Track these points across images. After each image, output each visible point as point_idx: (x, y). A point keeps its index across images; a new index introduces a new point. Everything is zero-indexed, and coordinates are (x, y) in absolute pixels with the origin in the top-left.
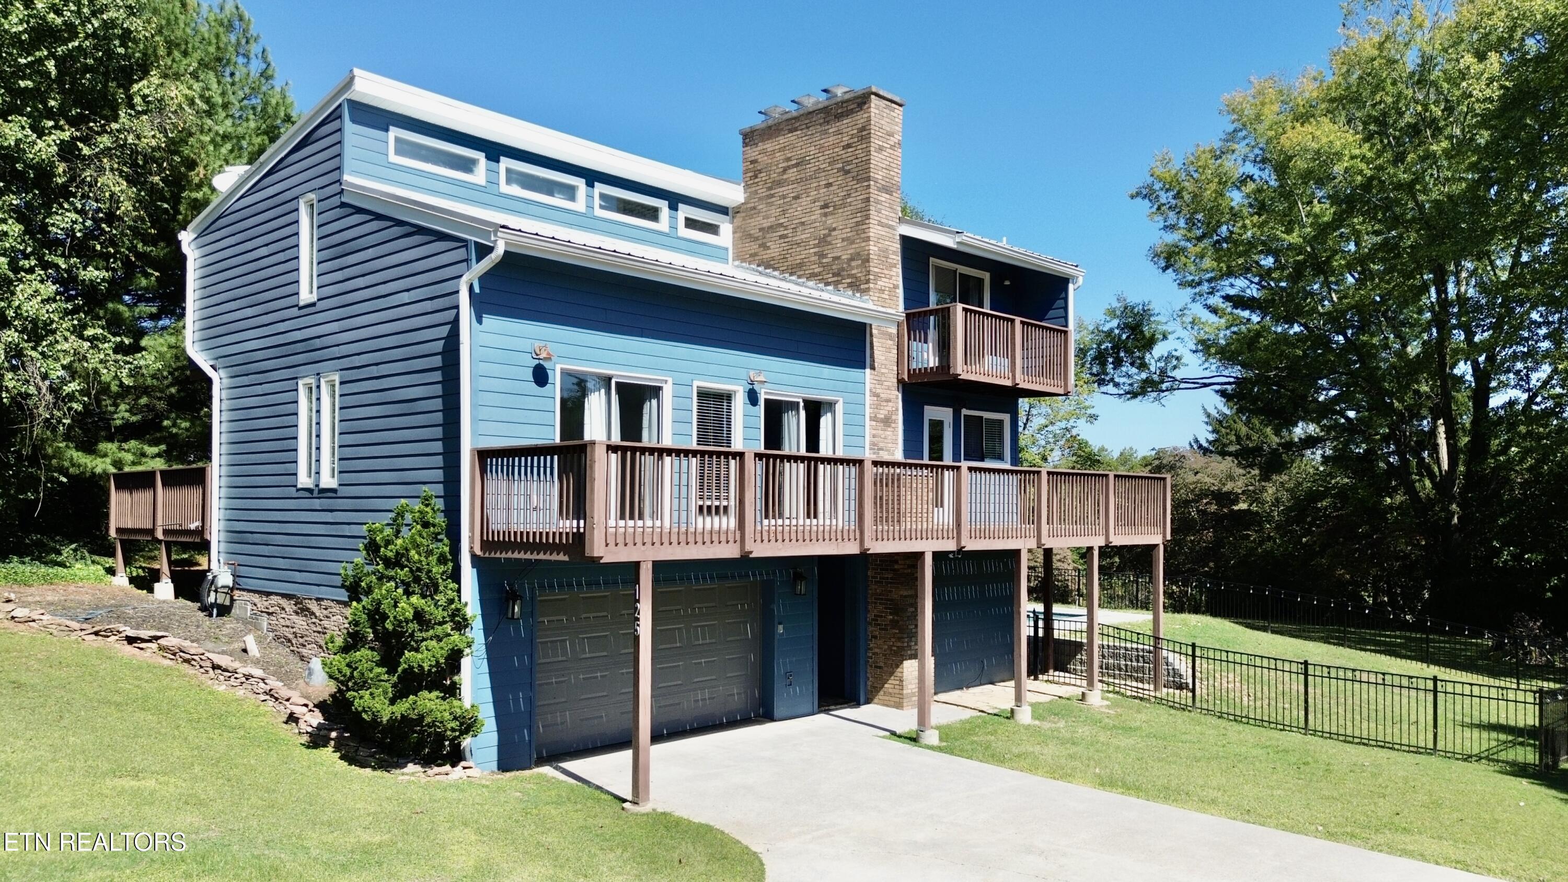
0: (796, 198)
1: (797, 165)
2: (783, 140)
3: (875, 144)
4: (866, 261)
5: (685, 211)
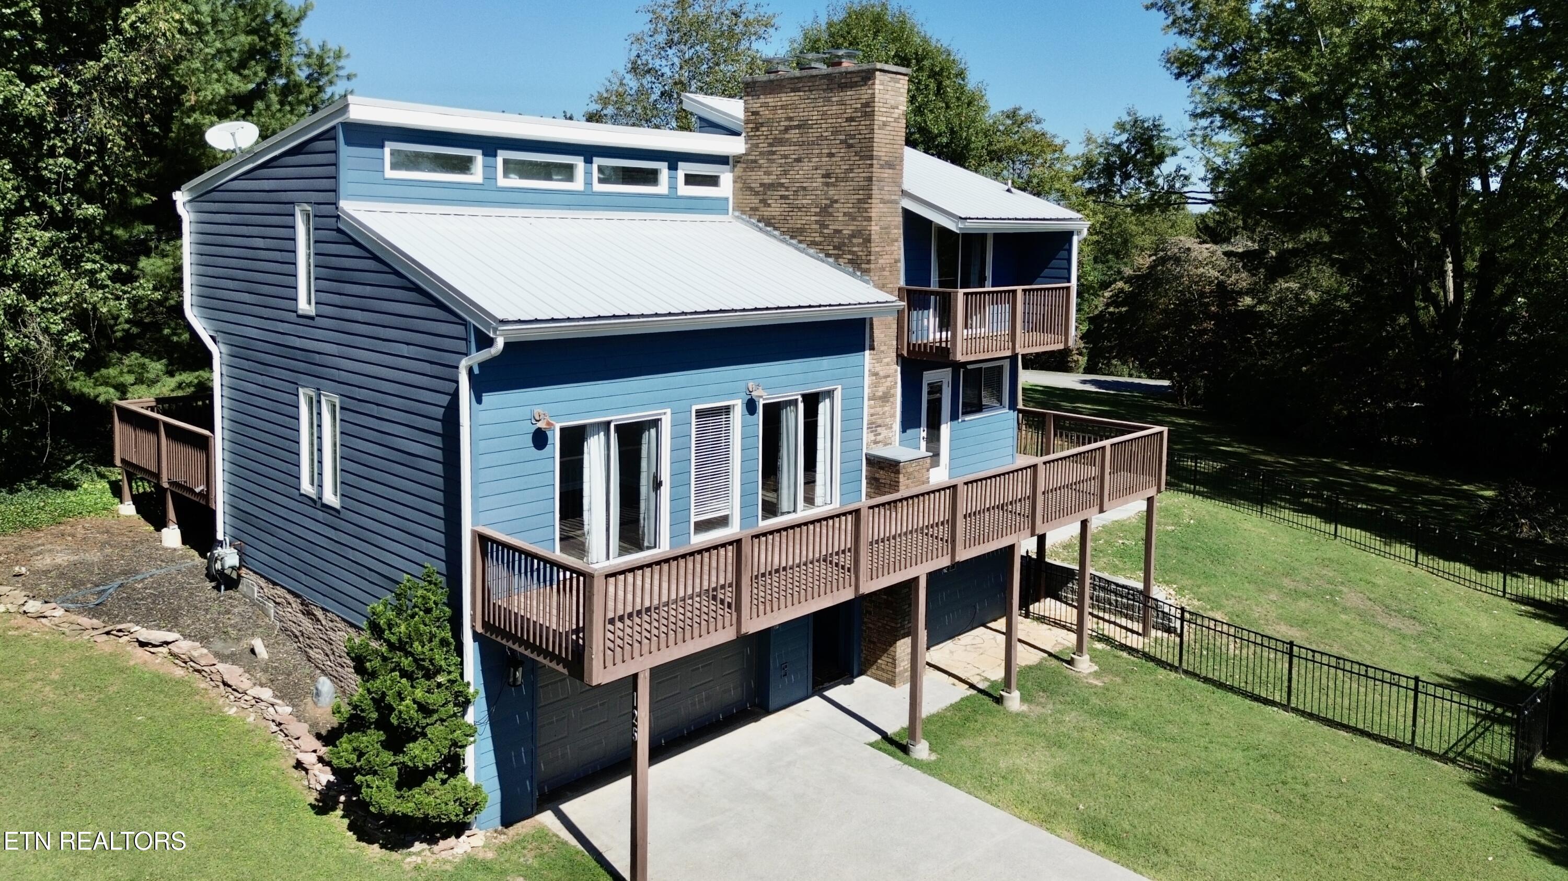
0: (798, 160)
1: (798, 127)
2: (785, 98)
3: (879, 119)
4: (868, 240)
5: (684, 168)
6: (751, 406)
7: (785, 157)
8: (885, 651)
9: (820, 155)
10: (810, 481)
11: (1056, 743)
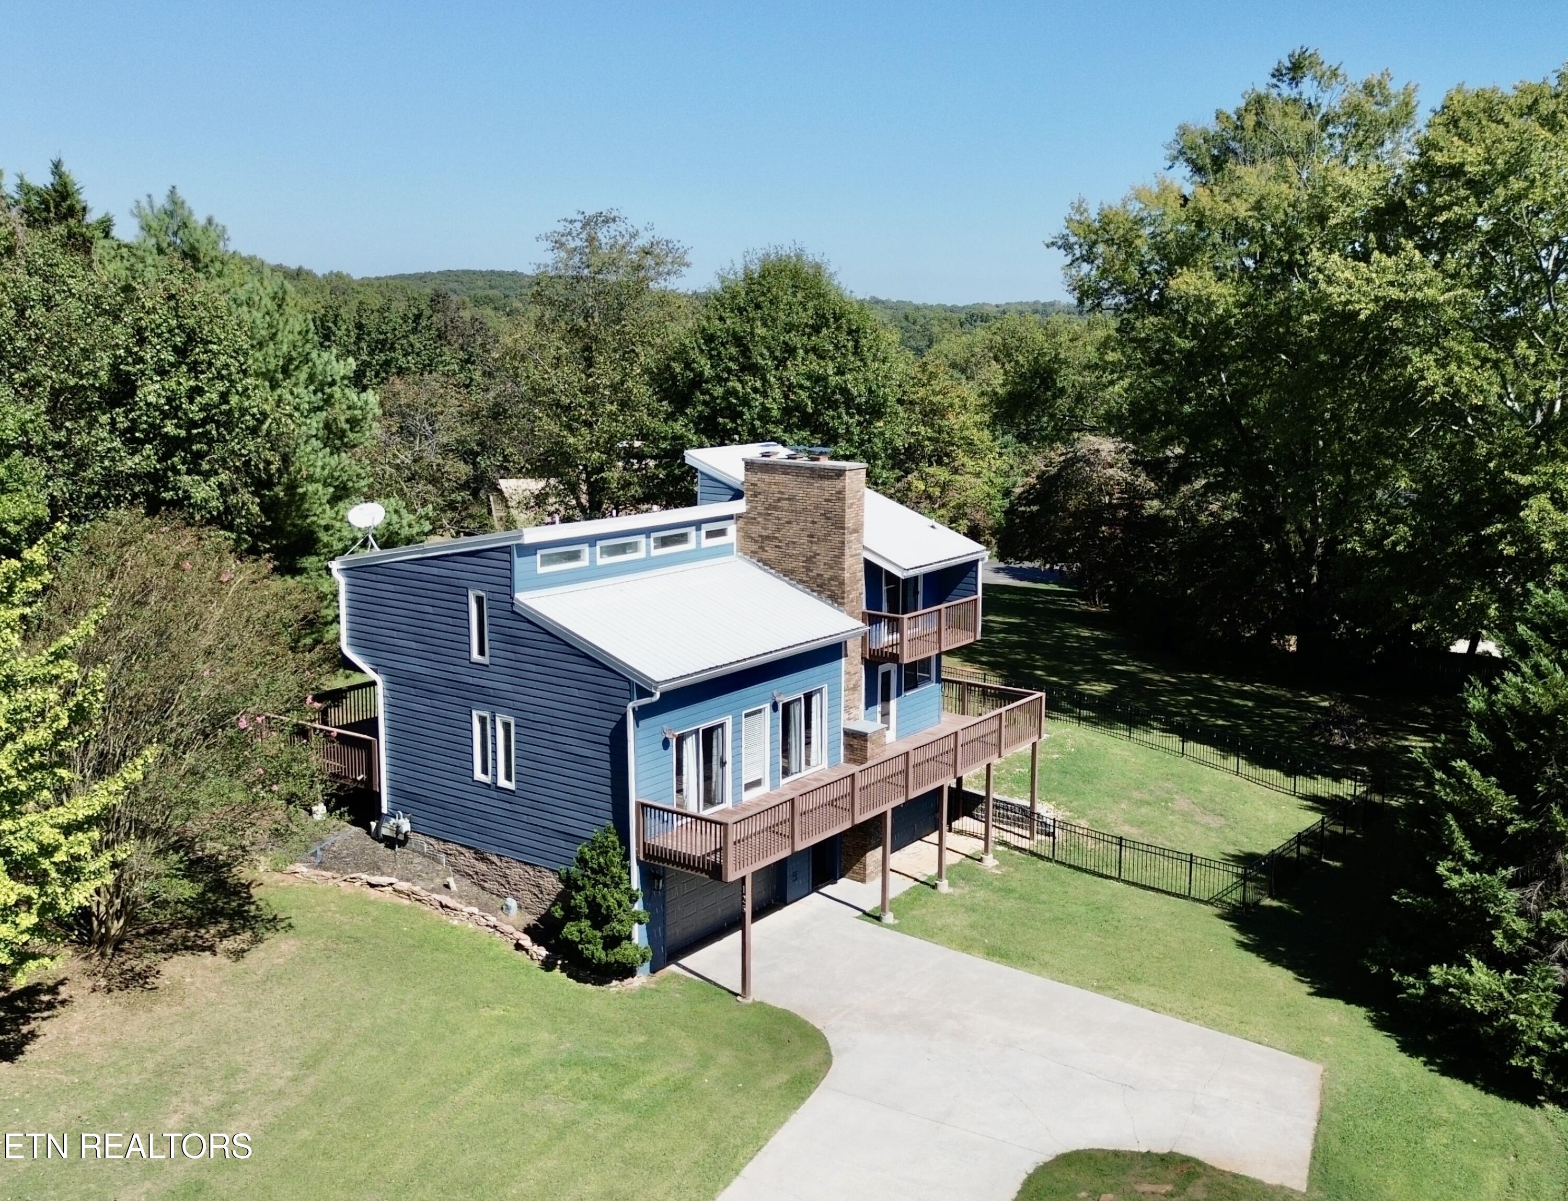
0: (789, 522)
1: (788, 499)
2: (778, 478)
4: (842, 583)
5: (706, 527)
6: (775, 707)
7: (779, 519)
8: (858, 860)
9: (805, 521)
10: (808, 746)
11: (971, 909)
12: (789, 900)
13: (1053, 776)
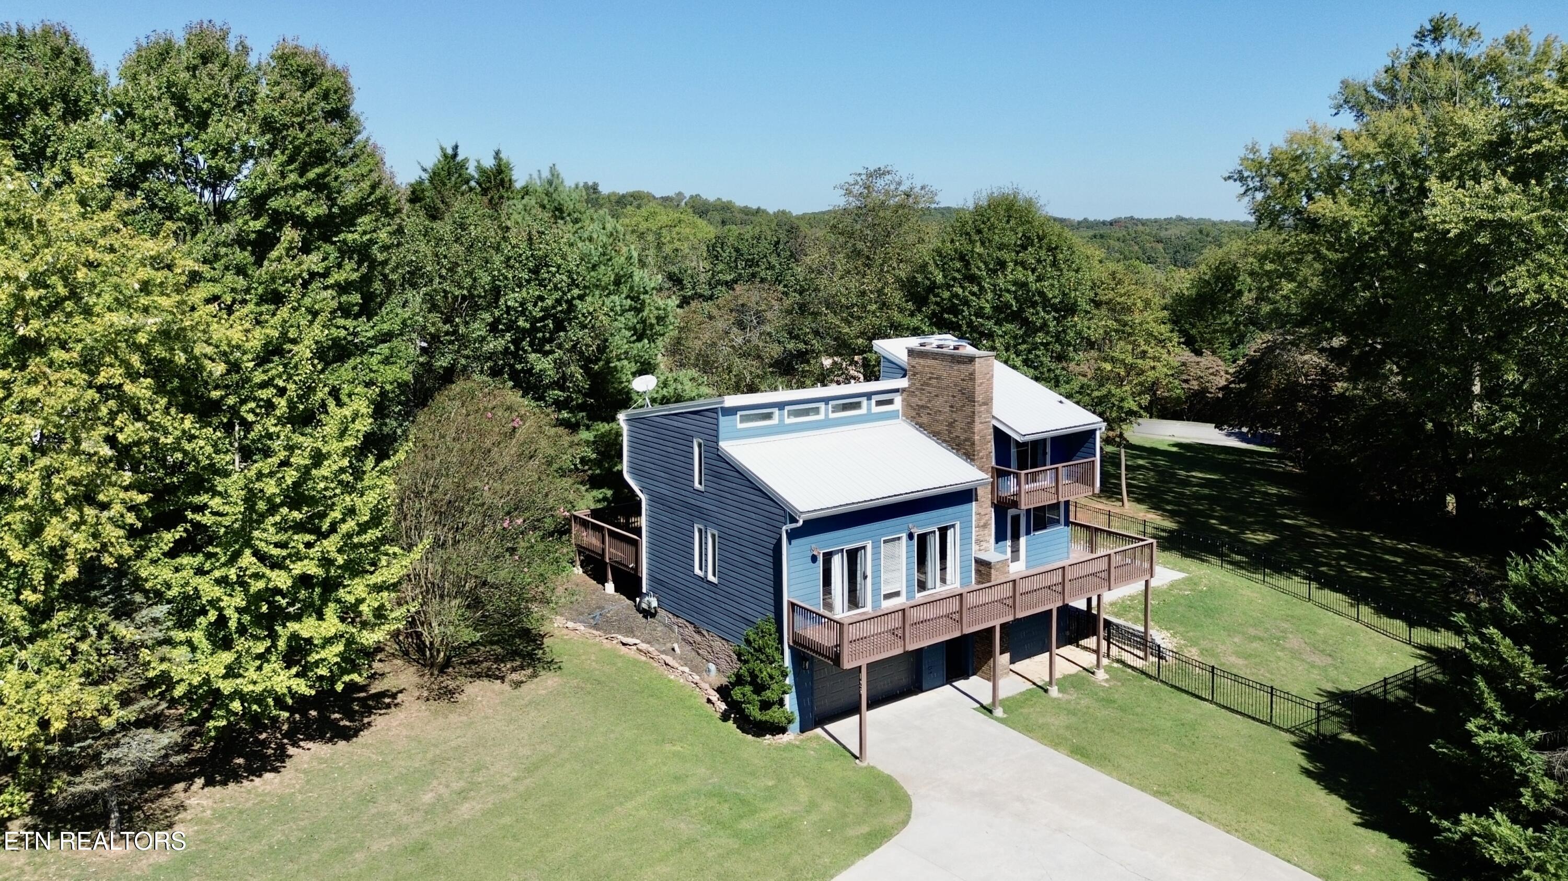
0: (937, 396)
2: (930, 362)
3: (978, 382)
4: (973, 444)
5: (875, 398)
6: (911, 536)
7: (930, 393)
8: (986, 663)
9: (948, 396)
10: (943, 569)
11: (1072, 713)
12: (924, 686)
13: (1180, 609)
